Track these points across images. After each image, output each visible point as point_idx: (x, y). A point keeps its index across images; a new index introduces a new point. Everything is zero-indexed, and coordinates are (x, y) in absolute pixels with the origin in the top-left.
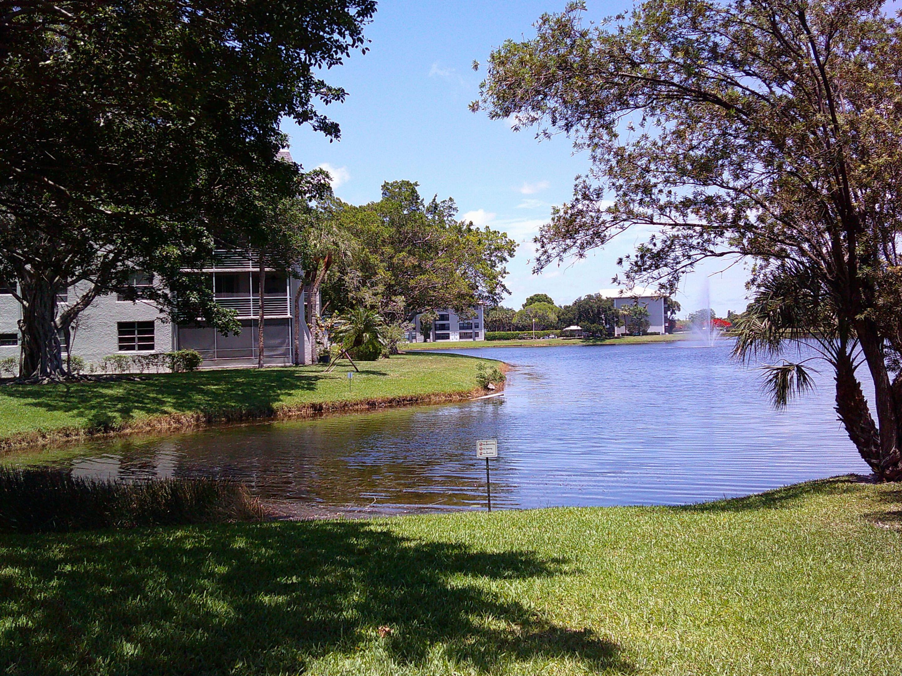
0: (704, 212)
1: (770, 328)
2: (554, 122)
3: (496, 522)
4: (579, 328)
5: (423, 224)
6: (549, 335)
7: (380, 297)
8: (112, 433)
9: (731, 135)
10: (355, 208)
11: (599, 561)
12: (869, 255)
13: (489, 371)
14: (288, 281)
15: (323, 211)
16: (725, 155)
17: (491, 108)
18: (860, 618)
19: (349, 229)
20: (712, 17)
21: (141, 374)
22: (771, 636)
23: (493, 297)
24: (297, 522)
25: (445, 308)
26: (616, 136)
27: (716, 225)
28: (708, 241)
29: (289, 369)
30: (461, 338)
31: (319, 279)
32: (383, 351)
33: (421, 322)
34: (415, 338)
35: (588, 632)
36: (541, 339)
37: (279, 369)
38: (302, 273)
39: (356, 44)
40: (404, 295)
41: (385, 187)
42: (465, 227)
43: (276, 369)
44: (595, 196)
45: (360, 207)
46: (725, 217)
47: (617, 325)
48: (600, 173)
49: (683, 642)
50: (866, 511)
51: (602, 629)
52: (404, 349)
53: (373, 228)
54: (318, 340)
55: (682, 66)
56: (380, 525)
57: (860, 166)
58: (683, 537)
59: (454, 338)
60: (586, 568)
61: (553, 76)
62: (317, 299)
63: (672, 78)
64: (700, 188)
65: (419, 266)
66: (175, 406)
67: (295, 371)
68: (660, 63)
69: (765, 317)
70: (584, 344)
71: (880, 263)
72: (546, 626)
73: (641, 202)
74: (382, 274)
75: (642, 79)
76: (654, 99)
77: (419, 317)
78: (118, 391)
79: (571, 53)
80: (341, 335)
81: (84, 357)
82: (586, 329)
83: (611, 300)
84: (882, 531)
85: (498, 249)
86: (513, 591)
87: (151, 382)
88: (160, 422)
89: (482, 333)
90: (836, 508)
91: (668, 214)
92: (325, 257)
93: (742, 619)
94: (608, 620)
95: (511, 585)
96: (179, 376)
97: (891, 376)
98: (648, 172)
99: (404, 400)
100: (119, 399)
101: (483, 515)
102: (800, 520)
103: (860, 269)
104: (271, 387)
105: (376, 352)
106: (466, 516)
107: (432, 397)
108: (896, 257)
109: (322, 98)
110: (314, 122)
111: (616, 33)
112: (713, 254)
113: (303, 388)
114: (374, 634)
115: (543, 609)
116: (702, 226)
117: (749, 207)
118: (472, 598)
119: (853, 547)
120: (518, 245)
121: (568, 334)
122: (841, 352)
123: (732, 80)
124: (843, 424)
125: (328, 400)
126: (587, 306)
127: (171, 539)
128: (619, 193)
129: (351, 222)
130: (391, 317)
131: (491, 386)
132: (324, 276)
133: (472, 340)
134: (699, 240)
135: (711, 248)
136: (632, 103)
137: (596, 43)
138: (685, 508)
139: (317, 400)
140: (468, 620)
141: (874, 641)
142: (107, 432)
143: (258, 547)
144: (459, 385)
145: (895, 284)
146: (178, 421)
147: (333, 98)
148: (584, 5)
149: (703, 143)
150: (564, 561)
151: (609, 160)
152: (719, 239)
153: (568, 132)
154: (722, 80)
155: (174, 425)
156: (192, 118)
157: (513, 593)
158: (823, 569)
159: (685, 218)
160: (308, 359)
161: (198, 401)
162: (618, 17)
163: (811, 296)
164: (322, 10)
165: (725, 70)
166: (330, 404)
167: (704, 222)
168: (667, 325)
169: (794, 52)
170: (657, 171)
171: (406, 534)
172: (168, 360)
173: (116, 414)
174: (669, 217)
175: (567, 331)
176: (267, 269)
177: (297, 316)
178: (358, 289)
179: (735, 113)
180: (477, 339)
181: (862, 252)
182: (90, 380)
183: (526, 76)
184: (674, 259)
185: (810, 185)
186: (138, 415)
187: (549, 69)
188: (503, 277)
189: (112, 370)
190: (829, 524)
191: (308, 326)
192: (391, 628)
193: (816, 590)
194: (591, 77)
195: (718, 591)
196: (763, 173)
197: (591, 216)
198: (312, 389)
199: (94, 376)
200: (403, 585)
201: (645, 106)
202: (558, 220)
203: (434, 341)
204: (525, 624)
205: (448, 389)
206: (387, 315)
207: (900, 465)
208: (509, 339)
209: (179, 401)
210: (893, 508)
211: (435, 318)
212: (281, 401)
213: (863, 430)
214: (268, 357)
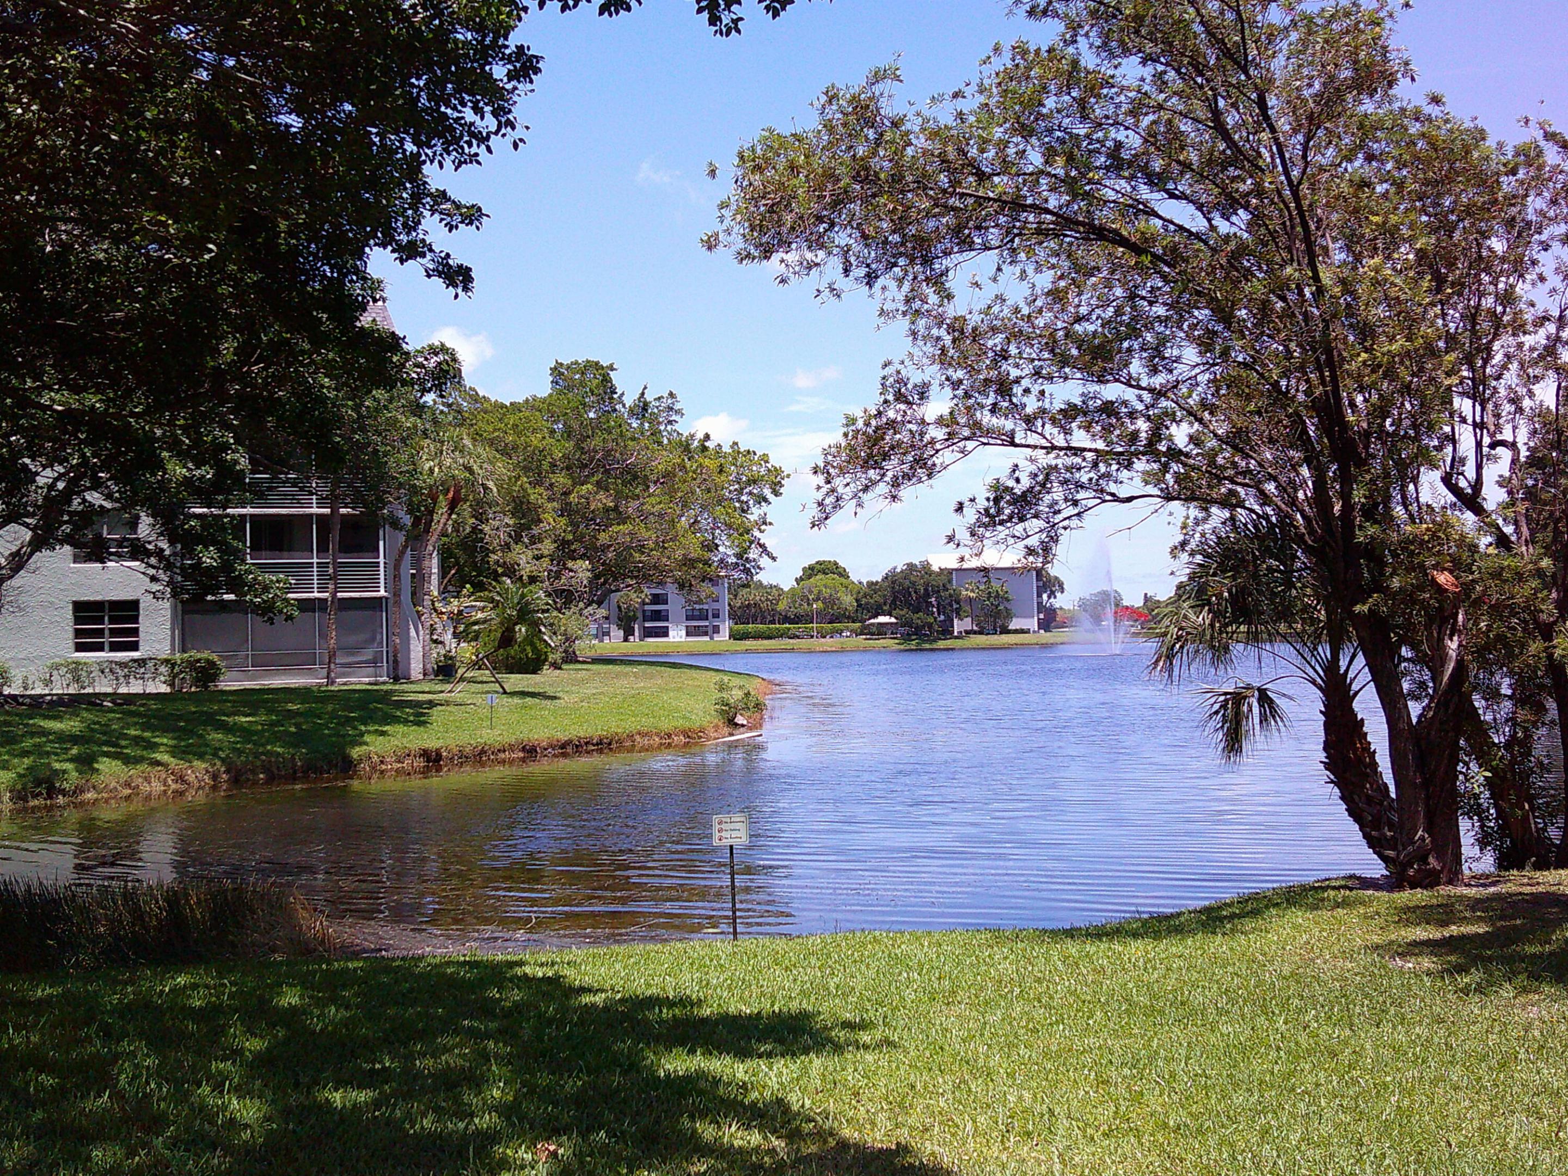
0: (1099, 428)
1: (1212, 625)
2: (846, 271)
3: (745, 958)
4: (893, 620)
5: (622, 435)
6: (842, 631)
7: (545, 563)
8: (61, 800)
9: (1143, 298)
10: (503, 406)
11: (923, 1026)
12: (1376, 505)
13: (737, 694)
14: (381, 533)
15: (446, 410)
16: (1134, 333)
17: (740, 244)
18: (1364, 1123)
19: (491, 443)
20: (1112, 98)
21: (115, 694)
22: (1214, 1155)
23: (745, 565)
24: (393, 959)
25: (661, 583)
26: (950, 297)
27: (1121, 449)
28: (1107, 476)
29: (382, 687)
30: (688, 634)
31: (436, 528)
32: (551, 657)
33: (619, 607)
34: (608, 634)
35: (903, 1149)
36: (828, 639)
37: (364, 687)
38: (407, 520)
39: (503, 131)
40: (588, 559)
41: (557, 371)
42: (696, 443)
43: (358, 687)
44: (916, 397)
45: (511, 404)
46: (1134, 436)
47: (958, 615)
48: (925, 360)
49: (1066, 1166)
50: (1376, 939)
51: (928, 1144)
52: (589, 654)
53: (535, 440)
54: (435, 637)
55: (1062, 181)
56: (542, 965)
57: (1359, 355)
58: (1067, 984)
59: (677, 635)
60: (901, 1038)
61: (846, 192)
62: (434, 565)
63: (1046, 201)
64: (1093, 388)
65: (616, 509)
66: (175, 752)
67: (392, 692)
68: (1025, 174)
69: (1203, 606)
70: (902, 647)
71: (1392, 518)
72: (830, 1139)
73: (994, 409)
74: (551, 521)
75: (995, 200)
76: (1016, 235)
77: (615, 597)
78: (69, 725)
79: (875, 153)
80: (476, 627)
81: (11, 663)
82: (904, 622)
83: (948, 573)
84: (1401, 972)
85: (753, 481)
86: (774, 1079)
87: (133, 708)
88: (147, 780)
89: (726, 627)
90: (1325, 934)
91: (1039, 430)
92: (448, 490)
93: (1165, 1125)
94: (937, 1129)
95: (771, 1069)
96: (181, 699)
97: (1415, 709)
98: (1006, 359)
99: (587, 743)
100: (74, 739)
101: (723, 947)
102: (1265, 955)
103: (1361, 527)
104: (349, 720)
105: (538, 659)
106: (693, 948)
107: (638, 738)
108: (1420, 508)
109: (442, 220)
110: (427, 261)
111: (951, 122)
112: (1116, 498)
113: (406, 722)
114: (528, 1157)
115: (824, 1110)
116: (1096, 451)
117: (1174, 420)
118: (701, 1093)
119: (1353, 1000)
120: (788, 476)
121: (874, 629)
122: (1331, 667)
123: (1146, 206)
124: (1336, 790)
125: (452, 743)
126: (907, 583)
127: (167, 989)
128: (957, 392)
129: (495, 430)
130: (566, 597)
131: (740, 720)
132: (445, 524)
133: (707, 638)
134: (1092, 475)
135: (1112, 487)
136: (979, 241)
137: (918, 138)
138: (1071, 933)
139: (432, 743)
140: (694, 1131)
141: (1387, 1162)
142: (51, 798)
143: (322, 1004)
144: (684, 717)
145: (1419, 553)
146: (181, 779)
147: (462, 222)
148: (898, 73)
149: (1098, 311)
150: (863, 1026)
151: (938, 339)
152: (1125, 474)
153: (871, 287)
154: (1130, 206)
155: (174, 786)
156: (211, 246)
157: (773, 1082)
158: (1303, 1039)
159: (1068, 437)
160: (416, 669)
161: (217, 745)
162: (956, 95)
163: (1280, 571)
164: (445, 67)
165: (1134, 188)
166: (455, 750)
167: (1100, 445)
168: (1042, 616)
169: (1249, 161)
170: (1020, 358)
171: (588, 981)
172: (163, 669)
173: (69, 766)
174: (1041, 434)
175: (873, 624)
176: (343, 511)
177: (397, 594)
178: (507, 547)
179: (1151, 262)
180: (717, 638)
181: (1363, 500)
182: (23, 704)
183: (800, 191)
184: (1050, 506)
185: (1276, 385)
186: (109, 769)
187: (839, 180)
188: (762, 531)
189: (61, 687)
190: (1312, 960)
191: (418, 612)
192: (560, 1145)
193: (1291, 1074)
194: (910, 195)
195: (1125, 1077)
196: (1198, 365)
197: (911, 431)
198: (423, 723)
199: (30, 696)
200: (581, 1070)
201: (1000, 247)
202: (853, 437)
203: (641, 640)
204: (794, 1136)
205: (666, 725)
206: (559, 593)
207: (1431, 860)
208: (769, 638)
209: (183, 744)
210: (1421, 933)
211: (643, 600)
212: (366, 744)
213: (1369, 800)
214: (344, 665)
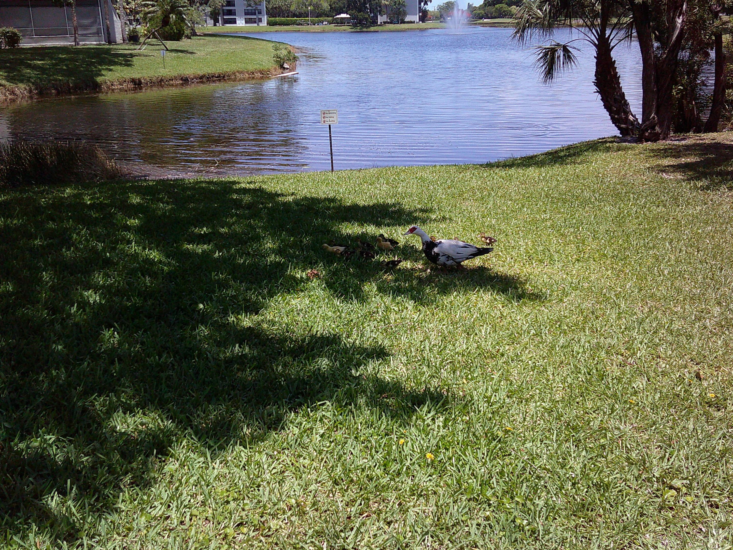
4: (348, 16)
6: (323, 22)
13: (284, 52)
29: (104, 47)
30: (246, 23)
32: (186, 33)
34: (206, 22)
36: (316, 26)
37: (95, 47)
43: (92, 47)
47: (380, 13)
52: (201, 32)
59: (241, 23)
66: (8, 79)
67: (109, 49)
70: (353, 30)
80: (150, 15)
82: (353, 17)
89: (265, 19)
96: (4, 52)
99: (213, 76)
104: (92, 63)
105: (179, 33)
107: (237, 74)
113: (121, 64)
121: (339, 21)
122: (602, 34)
124: (600, 95)
125: (146, 76)
131: (286, 66)
133: (256, 25)
139: (136, 76)
144: (259, 64)
146: (13, 93)
155: (10, 97)
160: (119, 38)
161: (28, 75)
166: (148, 79)
168: (421, 14)
175: (338, 18)
180: (261, 25)
198: (130, 65)
203: (223, 25)
205: (251, 68)
207: (657, 128)
208: (288, 25)
209: (12, 75)
210: (666, 162)
211: (222, 4)
212: (104, 75)
213: (615, 100)
214: (82, 35)
